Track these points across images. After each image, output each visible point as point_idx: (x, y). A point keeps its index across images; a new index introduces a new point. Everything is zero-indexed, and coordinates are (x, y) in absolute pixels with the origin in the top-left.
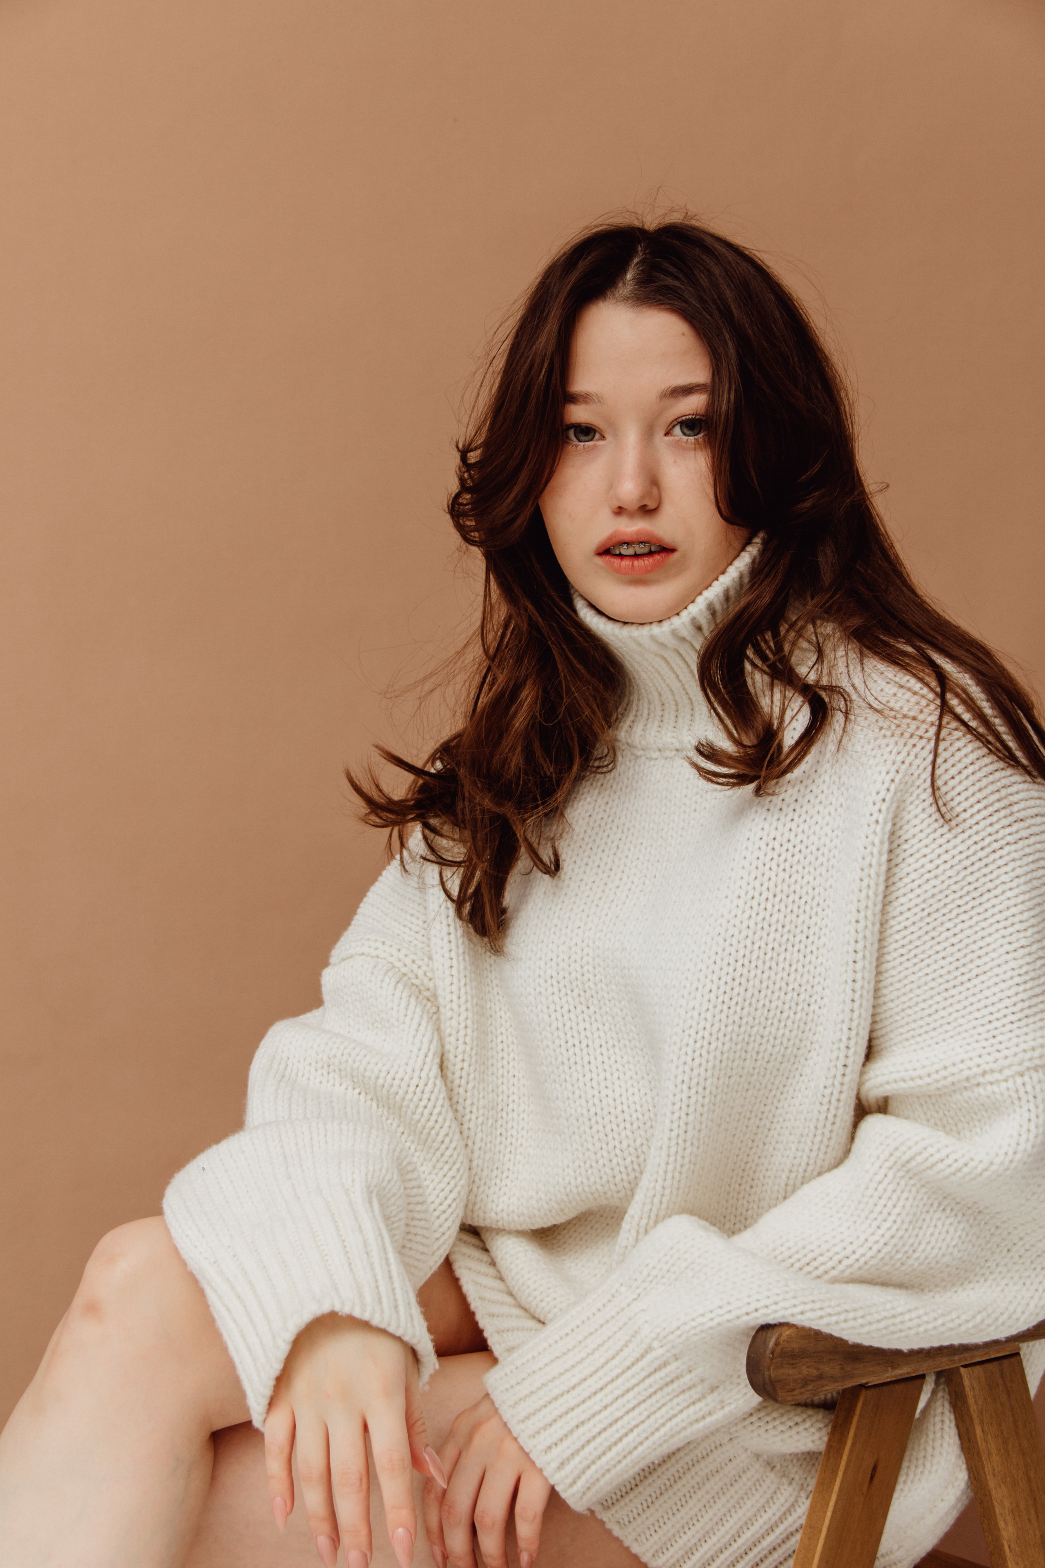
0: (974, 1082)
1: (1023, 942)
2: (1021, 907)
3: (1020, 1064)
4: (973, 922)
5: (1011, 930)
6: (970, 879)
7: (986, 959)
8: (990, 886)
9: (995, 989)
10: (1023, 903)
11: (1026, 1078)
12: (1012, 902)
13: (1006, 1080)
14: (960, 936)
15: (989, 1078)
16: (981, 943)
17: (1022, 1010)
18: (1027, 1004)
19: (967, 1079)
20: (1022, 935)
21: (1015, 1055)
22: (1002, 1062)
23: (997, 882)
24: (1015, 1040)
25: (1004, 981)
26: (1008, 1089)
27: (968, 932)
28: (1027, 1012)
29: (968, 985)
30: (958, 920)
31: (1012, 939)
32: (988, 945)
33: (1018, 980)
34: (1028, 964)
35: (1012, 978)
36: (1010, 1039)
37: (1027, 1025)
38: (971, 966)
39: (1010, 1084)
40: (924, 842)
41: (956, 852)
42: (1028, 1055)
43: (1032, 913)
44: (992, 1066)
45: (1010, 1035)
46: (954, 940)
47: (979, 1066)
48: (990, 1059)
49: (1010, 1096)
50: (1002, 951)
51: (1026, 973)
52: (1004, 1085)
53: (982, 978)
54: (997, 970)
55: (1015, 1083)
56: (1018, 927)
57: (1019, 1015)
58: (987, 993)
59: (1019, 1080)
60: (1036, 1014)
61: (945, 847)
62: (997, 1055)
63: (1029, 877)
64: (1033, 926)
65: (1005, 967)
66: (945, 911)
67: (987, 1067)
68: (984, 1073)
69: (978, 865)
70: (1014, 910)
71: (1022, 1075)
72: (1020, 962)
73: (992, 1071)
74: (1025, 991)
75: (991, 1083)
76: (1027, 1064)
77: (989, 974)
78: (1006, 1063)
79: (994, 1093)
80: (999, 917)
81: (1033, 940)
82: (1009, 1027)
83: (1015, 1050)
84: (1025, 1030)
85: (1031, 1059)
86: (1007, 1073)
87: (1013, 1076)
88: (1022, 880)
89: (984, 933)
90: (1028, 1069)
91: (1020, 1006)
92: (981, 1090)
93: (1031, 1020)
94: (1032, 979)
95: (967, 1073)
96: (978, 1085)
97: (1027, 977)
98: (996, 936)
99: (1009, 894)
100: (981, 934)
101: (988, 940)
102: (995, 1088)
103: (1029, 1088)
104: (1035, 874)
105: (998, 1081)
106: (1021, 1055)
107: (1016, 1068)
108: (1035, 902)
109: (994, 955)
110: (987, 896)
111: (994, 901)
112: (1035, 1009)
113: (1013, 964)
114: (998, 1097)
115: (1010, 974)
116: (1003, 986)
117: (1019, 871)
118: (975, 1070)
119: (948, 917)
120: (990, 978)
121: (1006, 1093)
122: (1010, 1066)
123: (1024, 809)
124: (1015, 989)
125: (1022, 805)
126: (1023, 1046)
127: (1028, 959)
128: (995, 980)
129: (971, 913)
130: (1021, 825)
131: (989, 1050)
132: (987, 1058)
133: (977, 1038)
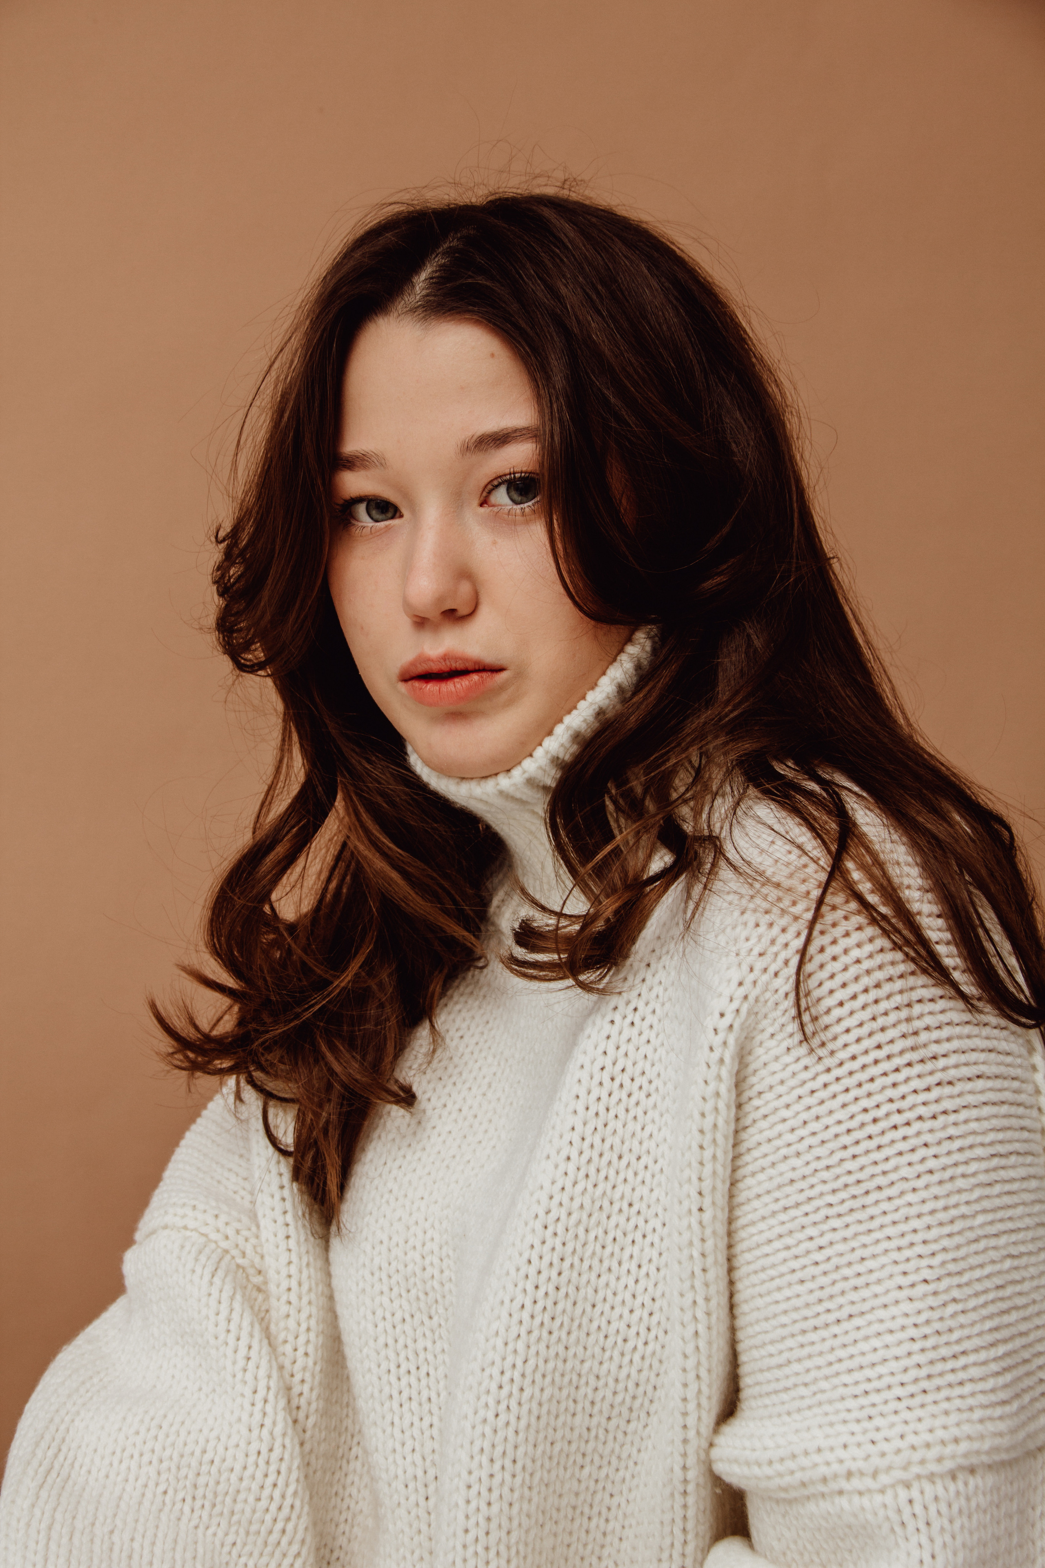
0: (834, 1486)
1: (926, 1274)
3: (906, 1468)
4: (849, 1233)
5: (909, 1253)
6: (851, 1165)
7: (865, 1293)
8: (881, 1181)
9: (876, 1343)
11: (915, 1493)
13: (882, 1491)
14: (828, 1252)
15: (856, 1483)
16: (860, 1267)
19: (824, 1480)
20: (926, 1262)
21: (898, 1451)
22: (876, 1461)
23: (893, 1176)
24: (900, 1428)
25: (891, 1332)
26: (885, 1506)
27: (840, 1247)
28: (924, 1384)
29: (835, 1329)
30: (825, 1227)
31: (910, 1267)
32: (871, 1271)
33: (912, 1332)
34: (931, 1308)
35: (903, 1328)
36: (892, 1425)
37: (923, 1406)
38: (841, 1300)
39: (888, 1498)
41: (830, 1120)
42: (918, 1455)
43: (946, 1230)
44: (861, 1464)
45: (893, 1418)
46: (819, 1256)
47: (841, 1461)
48: (859, 1453)
49: (888, 1518)
50: (891, 1284)
51: (928, 1322)
52: (878, 1498)
53: (857, 1321)
54: (881, 1313)
55: (896, 1496)
56: (919, 1249)
58: (863, 1346)
59: (903, 1494)
62: (871, 1448)
64: (945, 1250)
65: (893, 1310)
66: (807, 1208)
67: (854, 1466)
68: (849, 1475)
69: (865, 1145)
71: (908, 1486)
72: (919, 1305)
73: (862, 1474)
75: (861, 1493)
76: (917, 1469)
77: (869, 1317)
78: (882, 1463)
79: (863, 1509)
80: (890, 1231)
81: (943, 1272)
82: (893, 1405)
83: (900, 1443)
84: (919, 1412)
85: (923, 1462)
86: (884, 1479)
87: (893, 1486)
89: (866, 1253)
90: (918, 1477)
91: (913, 1373)
92: (843, 1502)
95: (823, 1470)
96: (841, 1492)
97: (926, 1330)
98: (884, 1260)
100: (859, 1253)
101: (870, 1264)
102: (865, 1501)
103: (918, 1509)
105: (869, 1491)
106: (907, 1454)
107: (898, 1474)
108: (952, 1213)
109: (878, 1289)
110: (874, 1196)
111: (885, 1206)
113: (906, 1307)
114: (870, 1517)
115: (901, 1321)
116: (889, 1339)
118: (835, 1467)
119: (813, 1218)
120: (870, 1324)
121: (881, 1513)
122: (889, 1468)
123: (956, 1066)
124: (907, 1347)
125: (953, 1059)
126: (911, 1439)
127: (931, 1301)
128: (877, 1327)
129: (848, 1219)
130: (947, 1090)
131: (859, 1438)
132: (853, 1451)
133: (844, 1415)
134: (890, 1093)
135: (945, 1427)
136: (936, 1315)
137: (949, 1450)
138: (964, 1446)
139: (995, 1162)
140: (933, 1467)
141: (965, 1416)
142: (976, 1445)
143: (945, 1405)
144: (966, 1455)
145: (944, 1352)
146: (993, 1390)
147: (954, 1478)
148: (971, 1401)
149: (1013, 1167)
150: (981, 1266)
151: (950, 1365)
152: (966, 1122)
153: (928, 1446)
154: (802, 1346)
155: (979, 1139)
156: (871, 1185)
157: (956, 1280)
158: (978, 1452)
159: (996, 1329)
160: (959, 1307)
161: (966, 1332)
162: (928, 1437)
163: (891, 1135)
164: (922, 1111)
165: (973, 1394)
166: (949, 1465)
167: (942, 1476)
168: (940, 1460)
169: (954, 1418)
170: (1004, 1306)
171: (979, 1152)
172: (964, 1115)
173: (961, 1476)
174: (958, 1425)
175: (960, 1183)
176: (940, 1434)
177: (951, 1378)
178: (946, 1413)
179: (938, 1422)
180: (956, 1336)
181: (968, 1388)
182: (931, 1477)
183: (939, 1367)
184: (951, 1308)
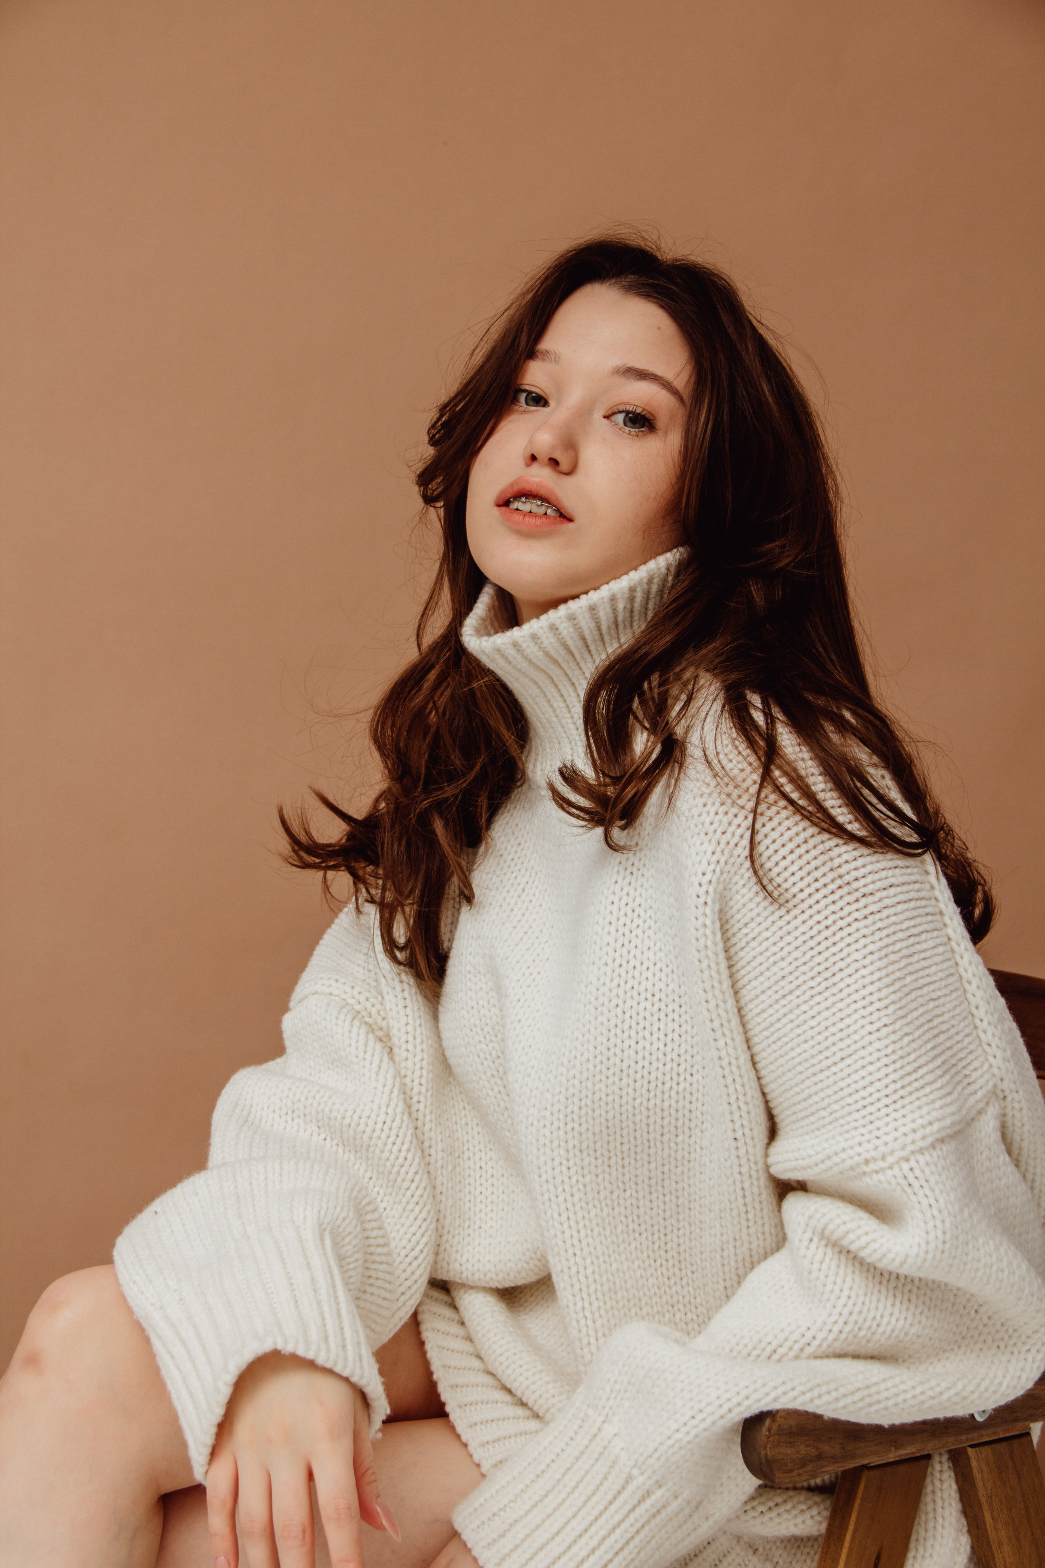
0: (860, 1171)
1: (885, 1020)
2: (878, 985)
3: (903, 1149)
4: (829, 1003)
5: (870, 1009)
6: (819, 959)
7: (848, 1041)
8: (841, 965)
9: (863, 1073)
10: (879, 979)
11: (913, 1163)
12: (867, 980)
13: (891, 1168)
14: (818, 1019)
15: (872, 1166)
16: (841, 1025)
17: (895, 1091)
18: (899, 1085)
19: (853, 1168)
20: (883, 1013)
21: (896, 1139)
22: (882, 1149)
23: (848, 960)
24: (893, 1125)
25: (871, 1063)
26: (895, 1177)
27: (826, 1014)
28: (901, 1093)
30: (812, 1003)
31: (874, 1018)
32: (849, 1026)
33: (885, 1061)
34: (894, 1042)
35: (879, 1059)
36: (887, 1124)
37: (903, 1107)
38: (834, 1049)
39: (896, 1171)
40: (764, 925)
41: (797, 933)
42: (909, 1139)
43: (891, 989)
44: (873, 1153)
45: (887, 1119)
46: (813, 1023)
47: (859, 1154)
48: (870, 1146)
49: (898, 1184)
50: (864, 1032)
51: (894, 1052)
52: (889, 1173)
53: (848, 1061)
54: (862, 1053)
55: (901, 1169)
56: (877, 1005)
57: (895, 1097)
58: (855, 1077)
59: (905, 1166)
60: (911, 1093)
61: (785, 929)
62: (877, 1142)
63: (883, 952)
64: (893, 1003)
65: (870, 1049)
66: (797, 993)
67: (867, 1156)
68: (867, 1162)
69: (825, 944)
70: (871, 988)
71: (907, 1160)
72: (885, 1042)
73: (875, 1160)
74: (895, 1071)
75: (876, 1172)
76: (911, 1148)
77: (855, 1057)
79: (880, 1182)
80: (855, 997)
81: (895, 1017)
82: (884, 1111)
83: (896, 1134)
84: (903, 1112)
85: (913, 1142)
86: (891, 1159)
87: (897, 1162)
88: (876, 956)
90: (913, 1152)
91: (892, 1087)
93: (906, 1101)
94: (902, 1057)
95: (849, 1162)
97: (894, 1057)
98: (856, 1016)
99: (863, 972)
100: (839, 1015)
101: (848, 1021)
102: (881, 1176)
103: (918, 1173)
104: (891, 949)
105: (882, 1169)
106: (902, 1140)
107: (899, 1154)
108: (893, 977)
109: (856, 1037)
110: (839, 976)
111: (849, 980)
112: (909, 1089)
113: (878, 1045)
115: (876, 1055)
116: (871, 1068)
117: (871, 948)
118: (857, 1159)
119: (803, 998)
120: (856, 1061)
121: (893, 1181)
122: (892, 1152)
123: (873, 882)
124: (884, 1071)
125: (870, 878)
126: (903, 1130)
127: (893, 1037)
128: (861, 1063)
129: (826, 994)
130: (870, 899)
131: (867, 1137)
132: (866, 1146)
133: (854, 1124)
134: (832, 908)
135: (922, 1117)
136: (898, 1046)
137: (928, 1130)
138: (936, 1126)
139: (912, 940)
140: (920, 1144)
141: (931, 1107)
142: (943, 1124)
143: (917, 1103)
144: (938, 1131)
145: (909, 1069)
146: (941, 1088)
147: (934, 1148)
148: (932, 1097)
149: (925, 941)
150: (916, 1009)
151: (914, 1076)
152: (888, 917)
153: (914, 1131)
154: (816, 1084)
155: (898, 927)
156: (835, 969)
157: (904, 1021)
158: (944, 1128)
159: (933, 1048)
160: (910, 1038)
161: (917, 1053)
162: (914, 1126)
163: (840, 934)
164: (856, 915)
165: (932, 1092)
166: (930, 1140)
167: (927, 1148)
168: (924, 1138)
169: (925, 1110)
170: (935, 1031)
171: (900, 935)
172: (885, 913)
173: (938, 1146)
174: (928, 1113)
175: (892, 957)
176: (920, 1122)
177: (916, 1085)
178: (919, 1108)
179: (916, 1115)
180: (912, 1057)
181: (928, 1089)
182: (921, 1151)
183: (908, 1079)
184: (906, 1040)
